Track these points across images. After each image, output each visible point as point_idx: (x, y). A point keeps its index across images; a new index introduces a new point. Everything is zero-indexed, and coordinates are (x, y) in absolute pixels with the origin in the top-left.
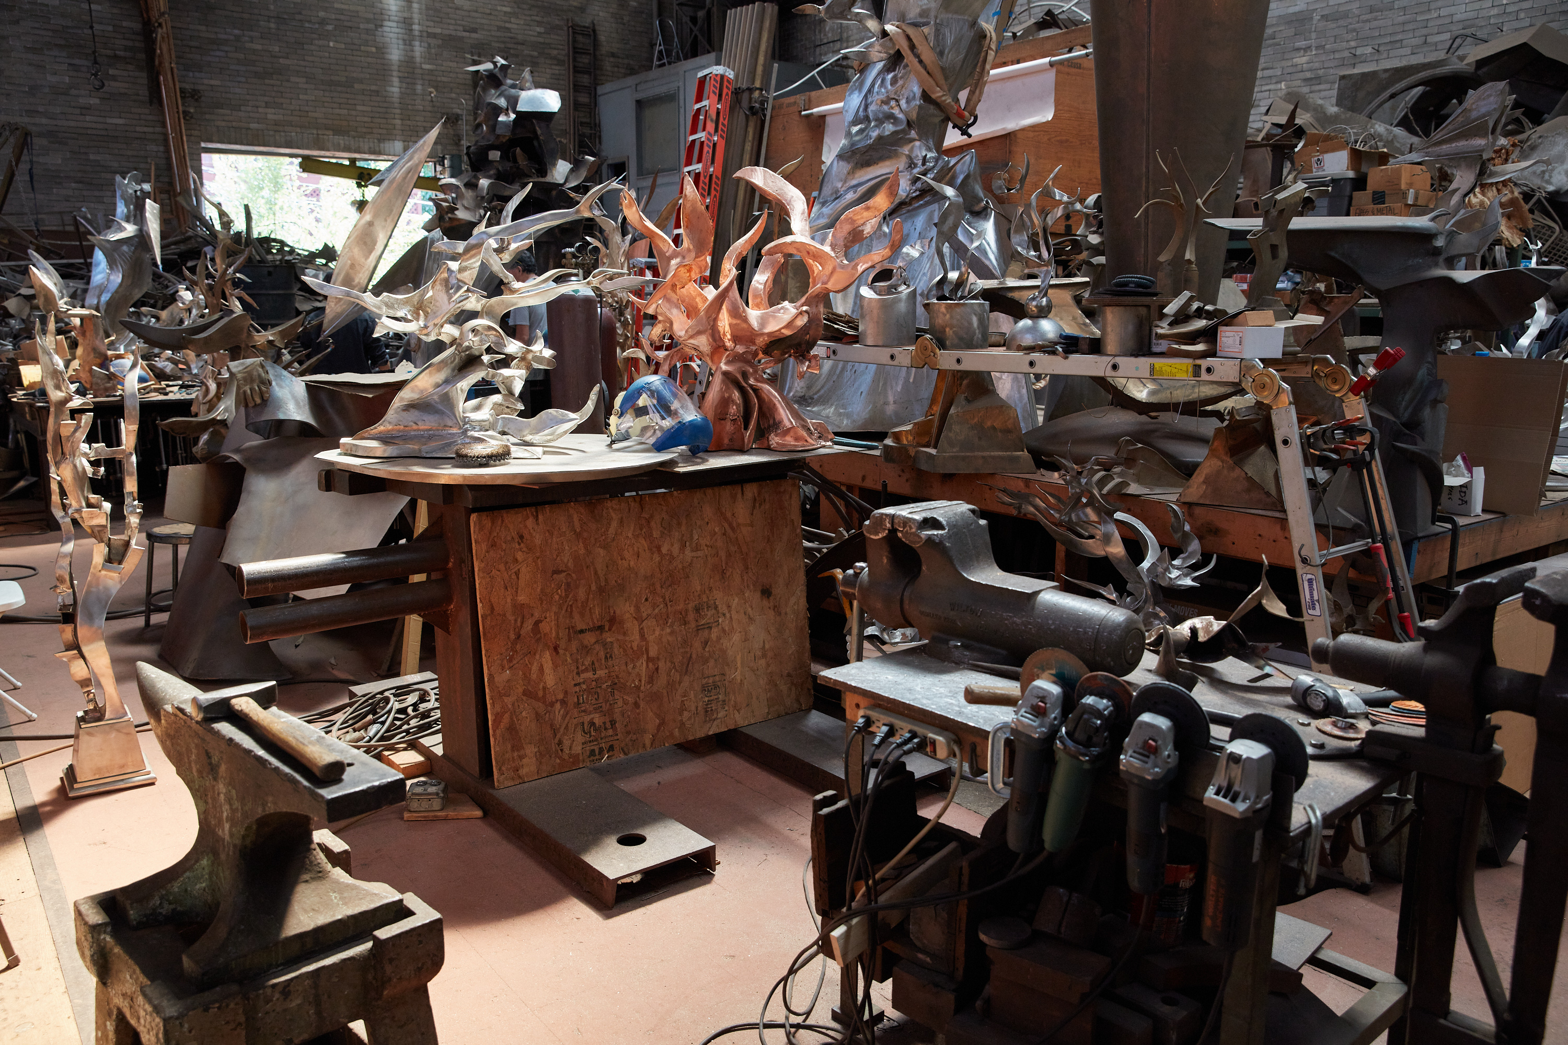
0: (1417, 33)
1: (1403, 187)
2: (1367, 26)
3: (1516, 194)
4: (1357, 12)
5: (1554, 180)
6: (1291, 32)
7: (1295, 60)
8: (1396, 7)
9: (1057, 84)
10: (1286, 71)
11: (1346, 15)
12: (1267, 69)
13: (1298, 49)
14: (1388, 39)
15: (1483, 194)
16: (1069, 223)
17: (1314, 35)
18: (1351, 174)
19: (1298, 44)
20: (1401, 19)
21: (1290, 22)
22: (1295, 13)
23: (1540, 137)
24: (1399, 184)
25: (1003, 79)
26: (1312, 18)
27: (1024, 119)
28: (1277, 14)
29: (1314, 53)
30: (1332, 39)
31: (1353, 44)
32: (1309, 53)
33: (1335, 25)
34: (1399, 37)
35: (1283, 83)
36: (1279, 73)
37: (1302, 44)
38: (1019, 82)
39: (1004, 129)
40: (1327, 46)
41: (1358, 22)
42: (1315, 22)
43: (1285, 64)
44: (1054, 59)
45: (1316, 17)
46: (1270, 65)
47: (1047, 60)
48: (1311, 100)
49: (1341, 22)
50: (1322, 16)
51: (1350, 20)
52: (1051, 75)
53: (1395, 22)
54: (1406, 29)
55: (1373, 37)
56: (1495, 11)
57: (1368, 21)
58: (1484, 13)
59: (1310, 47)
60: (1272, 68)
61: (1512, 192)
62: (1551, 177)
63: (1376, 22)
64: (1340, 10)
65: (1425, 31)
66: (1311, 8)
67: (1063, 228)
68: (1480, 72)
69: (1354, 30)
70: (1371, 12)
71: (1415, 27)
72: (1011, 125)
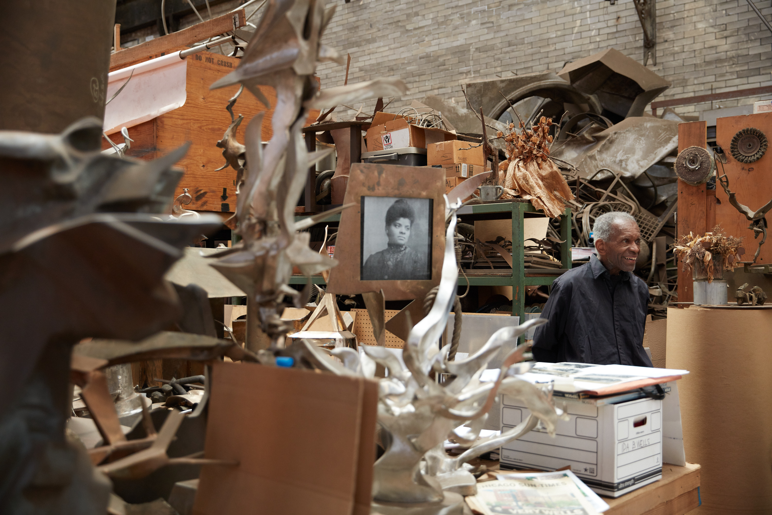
0: (542, 62)
1: (456, 161)
2: (508, 56)
3: (555, 168)
4: (499, 46)
5: (629, 168)
6: (456, 60)
7: (460, 81)
8: (526, 42)
9: (189, 74)
10: (454, 90)
11: (492, 48)
12: (441, 88)
13: (462, 73)
14: (522, 66)
15: (526, 169)
16: (226, 202)
17: (471, 63)
18: (413, 150)
19: (462, 69)
20: (530, 51)
21: (454, 53)
22: (457, 47)
23: (615, 133)
24: (452, 159)
25: (150, 71)
26: (469, 50)
27: (164, 105)
28: (445, 47)
29: (473, 76)
30: (484, 66)
31: (499, 69)
32: (469, 76)
33: (485, 56)
34: (530, 64)
35: (453, 99)
36: (450, 91)
37: (464, 69)
38: (160, 74)
39: (149, 116)
40: (481, 71)
41: (501, 53)
42: (471, 53)
43: (453, 84)
44: (183, 52)
45: (472, 49)
46: (443, 85)
47: (178, 53)
48: (446, 103)
49: (490, 53)
50: (477, 49)
51: (495, 52)
52: (183, 67)
53: (526, 53)
54: (534, 58)
55: (512, 65)
56: (592, 46)
57: (507, 52)
58: (585, 48)
59: (469, 72)
60: (445, 87)
61: (552, 167)
62: (626, 165)
63: (514, 53)
64: (488, 44)
65: (547, 60)
66: (468, 43)
67: (220, 206)
68: (574, 85)
69: (499, 59)
70: (509, 46)
71: (540, 57)
72: (155, 112)
